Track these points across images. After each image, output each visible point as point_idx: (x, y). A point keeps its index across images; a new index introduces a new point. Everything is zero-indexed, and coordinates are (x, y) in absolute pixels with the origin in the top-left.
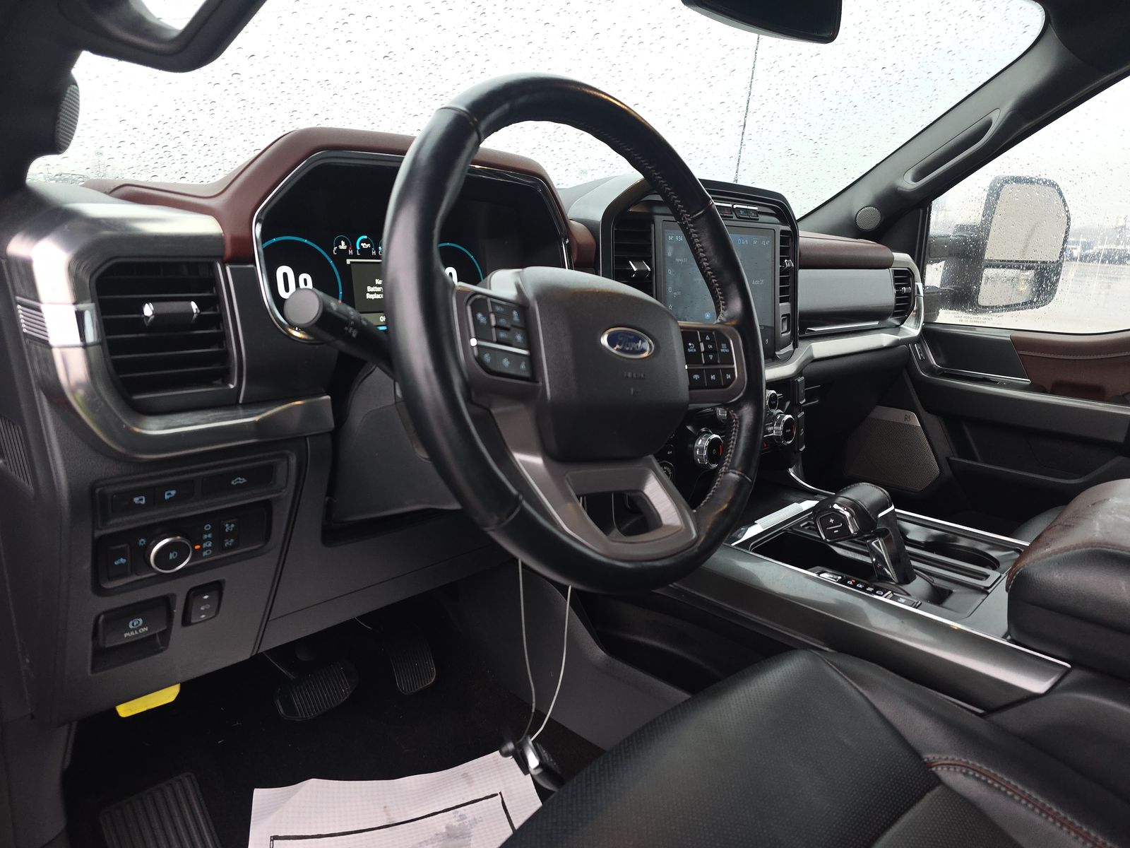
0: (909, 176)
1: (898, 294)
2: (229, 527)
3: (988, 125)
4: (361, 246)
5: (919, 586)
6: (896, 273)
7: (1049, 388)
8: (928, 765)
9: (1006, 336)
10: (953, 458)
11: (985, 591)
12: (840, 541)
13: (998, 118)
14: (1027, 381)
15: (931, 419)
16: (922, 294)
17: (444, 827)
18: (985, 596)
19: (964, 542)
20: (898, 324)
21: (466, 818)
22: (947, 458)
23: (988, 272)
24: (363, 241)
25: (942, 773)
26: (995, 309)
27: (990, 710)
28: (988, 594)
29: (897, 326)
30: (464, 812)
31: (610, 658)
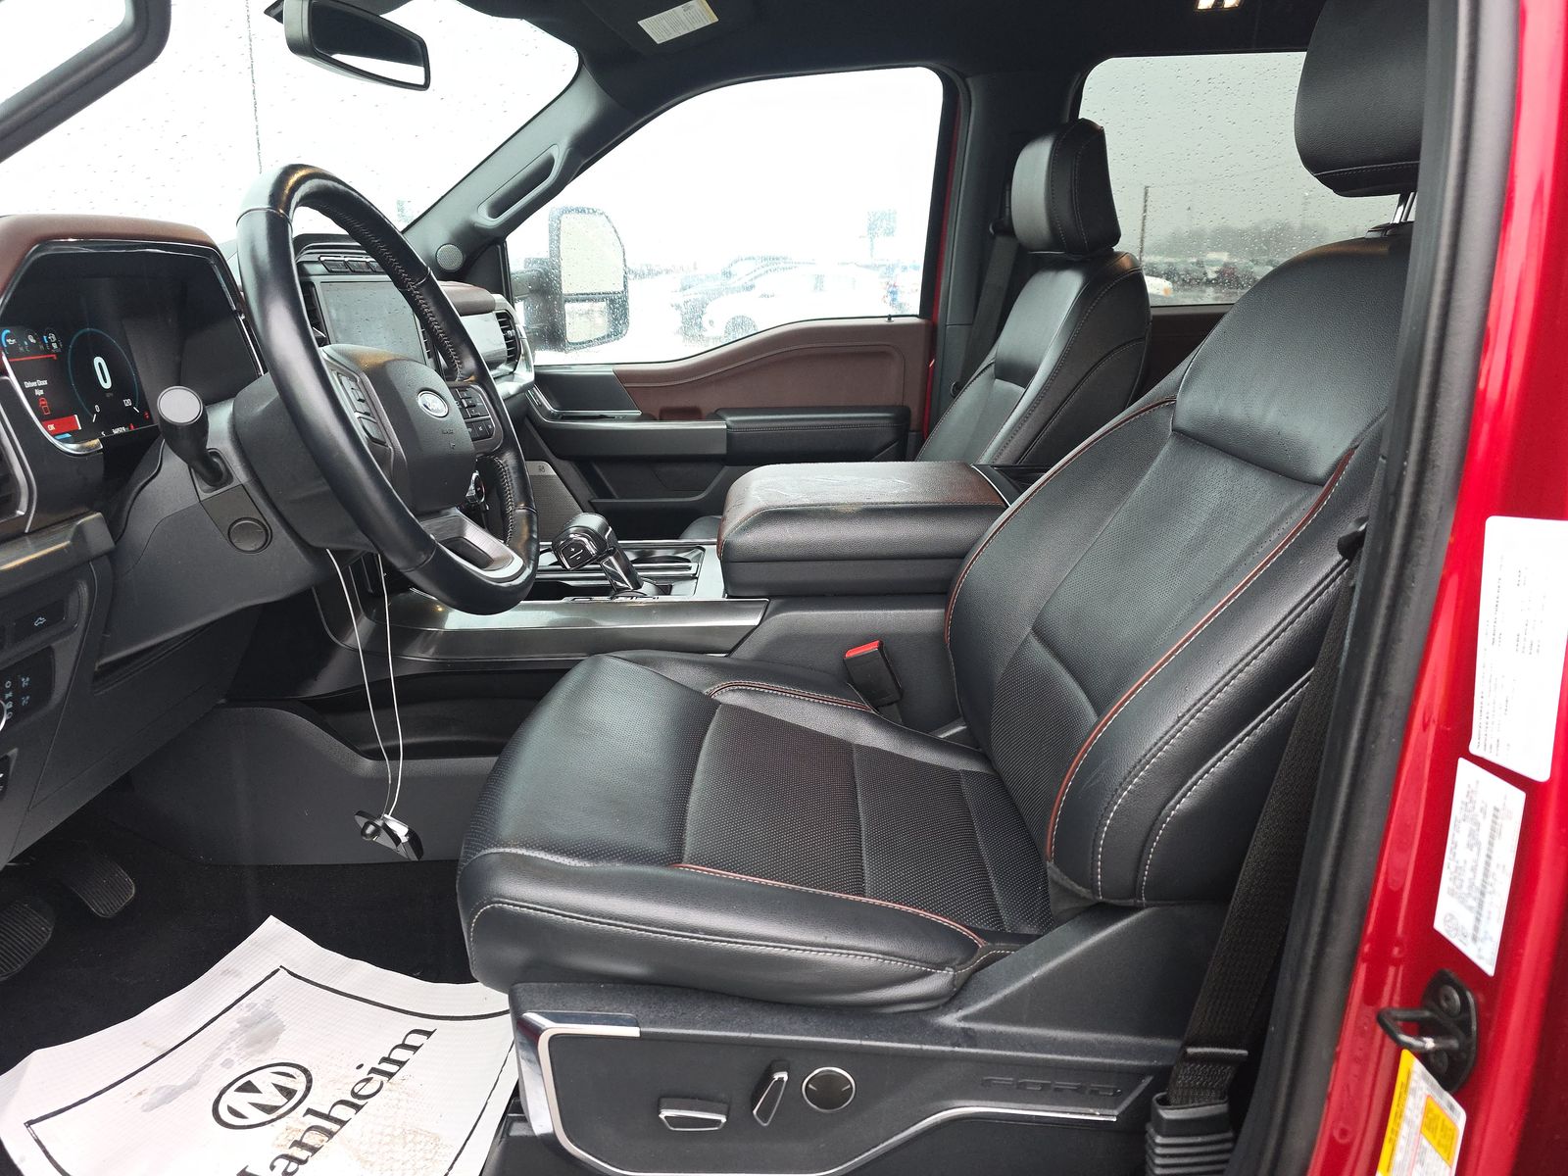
0: (483, 212)
1: (506, 338)
2: (25, 681)
3: (550, 163)
4: (7, 343)
5: (647, 587)
6: (497, 314)
7: (657, 416)
8: (709, 696)
9: (609, 371)
10: (595, 501)
11: (694, 577)
12: (586, 564)
13: (559, 154)
14: (638, 413)
15: (564, 464)
16: (524, 336)
17: (235, 1023)
18: (695, 581)
19: (659, 553)
20: (512, 370)
21: (256, 1004)
22: (589, 502)
23: (568, 307)
24: (7, 336)
25: (718, 697)
26: (581, 345)
27: (730, 652)
28: (697, 578)
29: (511, 373)
30: (248, 1002)
31: (376, 762)
